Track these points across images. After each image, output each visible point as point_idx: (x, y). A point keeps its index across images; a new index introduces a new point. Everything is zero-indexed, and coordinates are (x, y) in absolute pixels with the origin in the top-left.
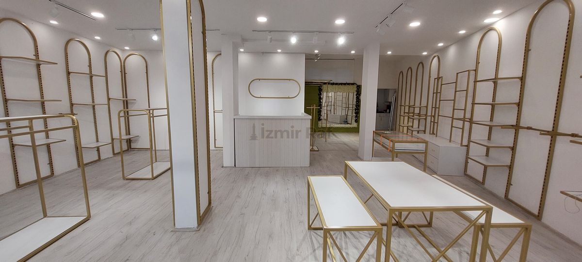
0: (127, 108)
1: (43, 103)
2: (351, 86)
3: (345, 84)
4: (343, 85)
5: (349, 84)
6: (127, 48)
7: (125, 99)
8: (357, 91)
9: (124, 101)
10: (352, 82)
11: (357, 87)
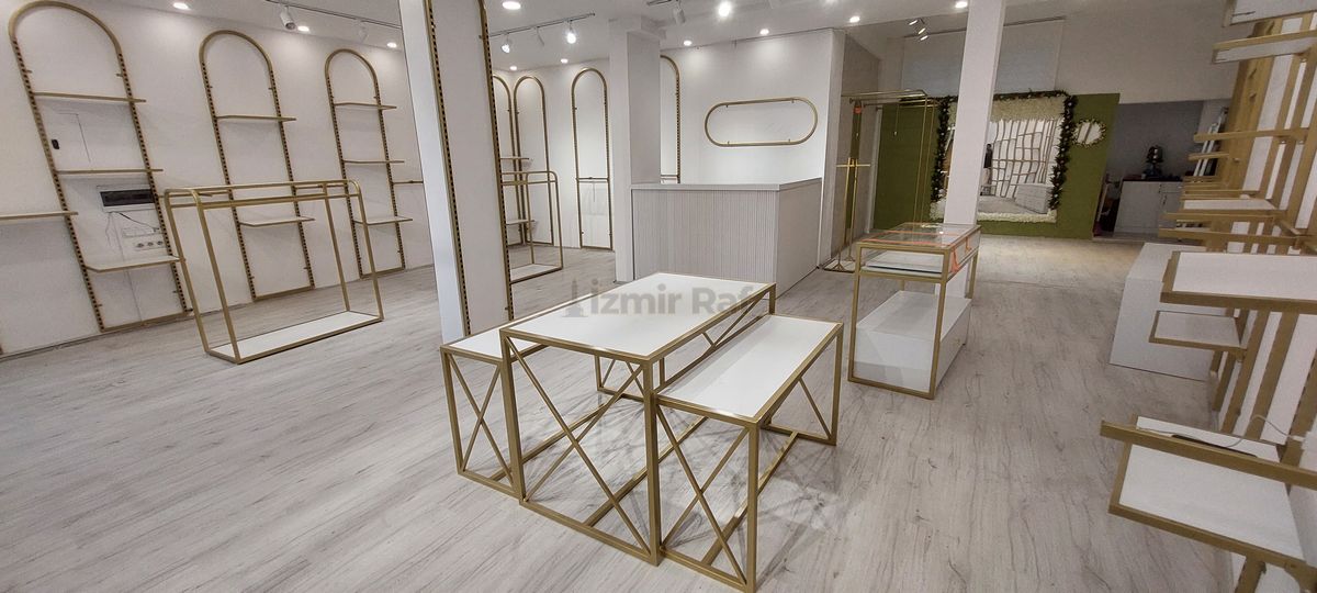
0: (520, 170)
1: (388, 165)
2: (1046, 102)
3: (1024, 96)
4: (1018, 101)
5: (1038, 95)
6: (514, 68)
7: (517, 157)
8: (1065, 114)
9: (514, 161)
10: (1051, 88)
11: (1066, 102)
